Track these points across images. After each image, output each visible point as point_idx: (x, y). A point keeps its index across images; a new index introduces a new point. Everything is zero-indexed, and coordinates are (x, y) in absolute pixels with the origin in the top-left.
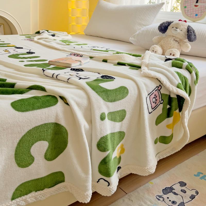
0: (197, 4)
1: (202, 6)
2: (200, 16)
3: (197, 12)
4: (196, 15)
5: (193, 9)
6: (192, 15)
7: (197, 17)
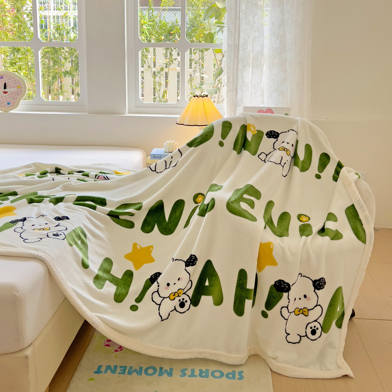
0: (6, 90)
1: (13, 92)
2: (13, 104)
3: (8, 100)
4: (9, 104)
5: (2, 97)
6: (3, 105)
7: (10, 105)
